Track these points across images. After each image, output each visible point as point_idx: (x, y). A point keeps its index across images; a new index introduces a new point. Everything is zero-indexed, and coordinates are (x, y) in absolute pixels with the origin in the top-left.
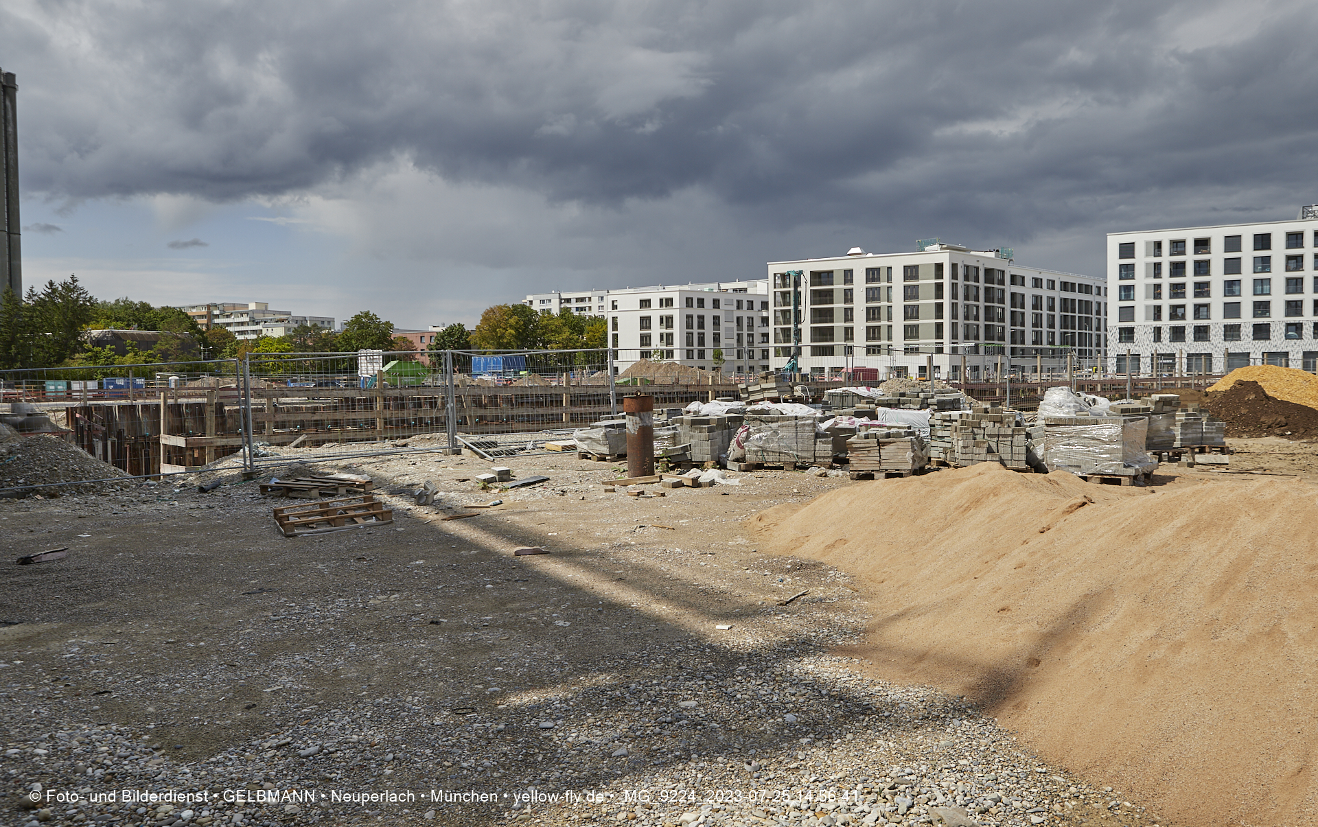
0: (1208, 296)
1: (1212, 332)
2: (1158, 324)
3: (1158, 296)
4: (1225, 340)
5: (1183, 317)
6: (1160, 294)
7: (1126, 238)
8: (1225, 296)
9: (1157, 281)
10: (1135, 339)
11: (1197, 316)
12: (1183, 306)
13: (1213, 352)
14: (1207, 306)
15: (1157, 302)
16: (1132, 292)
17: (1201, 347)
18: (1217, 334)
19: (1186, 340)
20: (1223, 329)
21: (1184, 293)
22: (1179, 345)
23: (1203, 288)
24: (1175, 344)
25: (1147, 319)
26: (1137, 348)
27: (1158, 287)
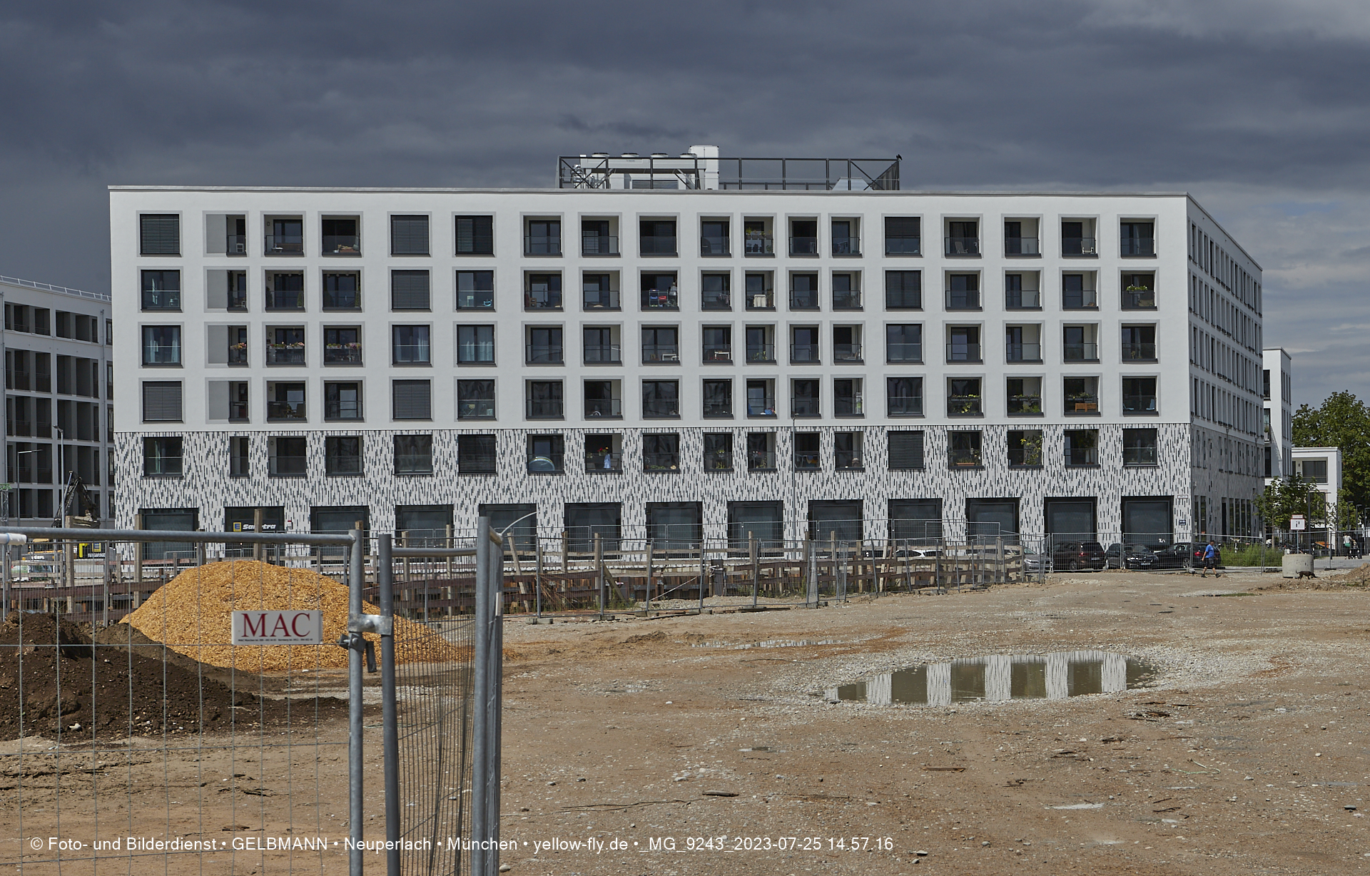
0: (358, 362)
1: (369, 454)
2: (239, 429)
3: (238, 357)
4: (397, 473)
5: (300, 415)
6: (244, 352)
7: (159, 201)
8: (395, 363)
9: (236, 318)
10: (185, 468)
11: (332, 413)
12: (300, 386)
13: (371, 504)
14: (355, 386)
15: (237, 374)
16: (175, 346)
17: (342, 492)
18: (378, 457)
19: (309, 472)
20: (392, 445)
21: (302, 352)
22: (290, 484)
23: (347, 342)
24: (281, 483)
25: (213, 415)
26: (189, 492)
27: (238, 334)
